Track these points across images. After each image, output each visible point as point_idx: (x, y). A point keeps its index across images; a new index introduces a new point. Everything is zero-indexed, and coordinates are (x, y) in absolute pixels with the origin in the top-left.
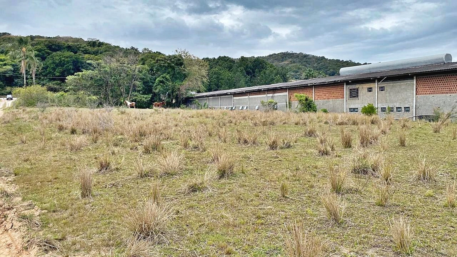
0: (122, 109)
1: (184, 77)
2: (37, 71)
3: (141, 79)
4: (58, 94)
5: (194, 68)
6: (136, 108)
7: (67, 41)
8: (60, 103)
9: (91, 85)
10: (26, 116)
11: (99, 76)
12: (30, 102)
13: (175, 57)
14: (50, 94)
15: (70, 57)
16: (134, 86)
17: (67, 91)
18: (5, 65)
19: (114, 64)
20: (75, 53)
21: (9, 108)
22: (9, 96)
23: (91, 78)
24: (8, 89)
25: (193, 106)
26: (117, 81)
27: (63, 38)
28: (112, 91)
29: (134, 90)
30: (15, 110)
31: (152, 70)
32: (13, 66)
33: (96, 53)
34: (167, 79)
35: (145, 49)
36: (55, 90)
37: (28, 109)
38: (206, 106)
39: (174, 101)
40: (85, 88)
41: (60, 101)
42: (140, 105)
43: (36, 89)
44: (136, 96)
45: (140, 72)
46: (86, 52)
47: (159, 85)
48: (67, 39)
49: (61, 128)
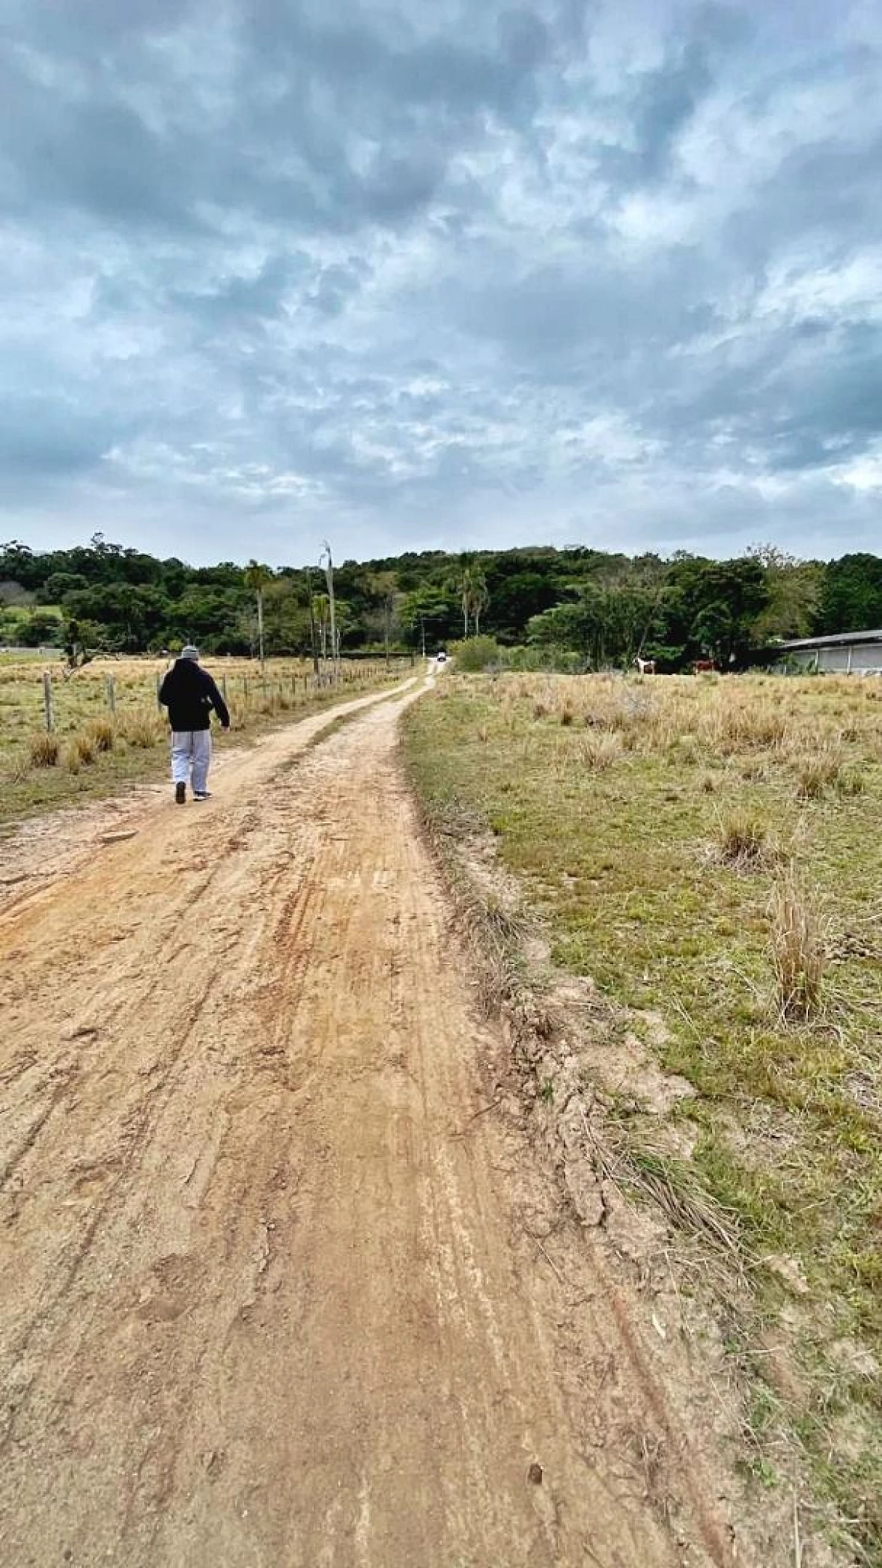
0: (633, 675)
1: (761, 604)
2: (482, 611)
3: (665, 614)
4: (515, 649)
5: (788, 584)
6: (656, 673)
7: (530, 555)
8: (516, 666)
9: (573, 630)
10: (471, 687)
11: (586, 613)
12: (473, 663)
13: (744, 562)
14: (501, 650)
15: (535, 583)
16: (652, 630)
17: (530, 644)
18: (438, 603)
19: (616, 590)
20: (544, 574)
21: (443, 674)
22: (441, 655)
23: (572, 618)
24: (441, 643)
25: (778, 668)
26: (618, 621)
27: (522, 550)
28: (607, 641)
29: (651, 639)
30: (452, 677)
31: (689, 594)
32: (448, 604)
33: (579, 572)
34: (722, 613)
35: (678, 553)
36: (508, 644)
37: (471, 676)
38: (813, 669)
39: (732, 659)
40: (560, 637)
41: (517, 661)
42: (664, 667)
43: (482, 642)
44: (653, 649)
45: (665, 600)
46: (562, 571)
47: (703, 624)
48: (531, 551)
49: (540, 712)
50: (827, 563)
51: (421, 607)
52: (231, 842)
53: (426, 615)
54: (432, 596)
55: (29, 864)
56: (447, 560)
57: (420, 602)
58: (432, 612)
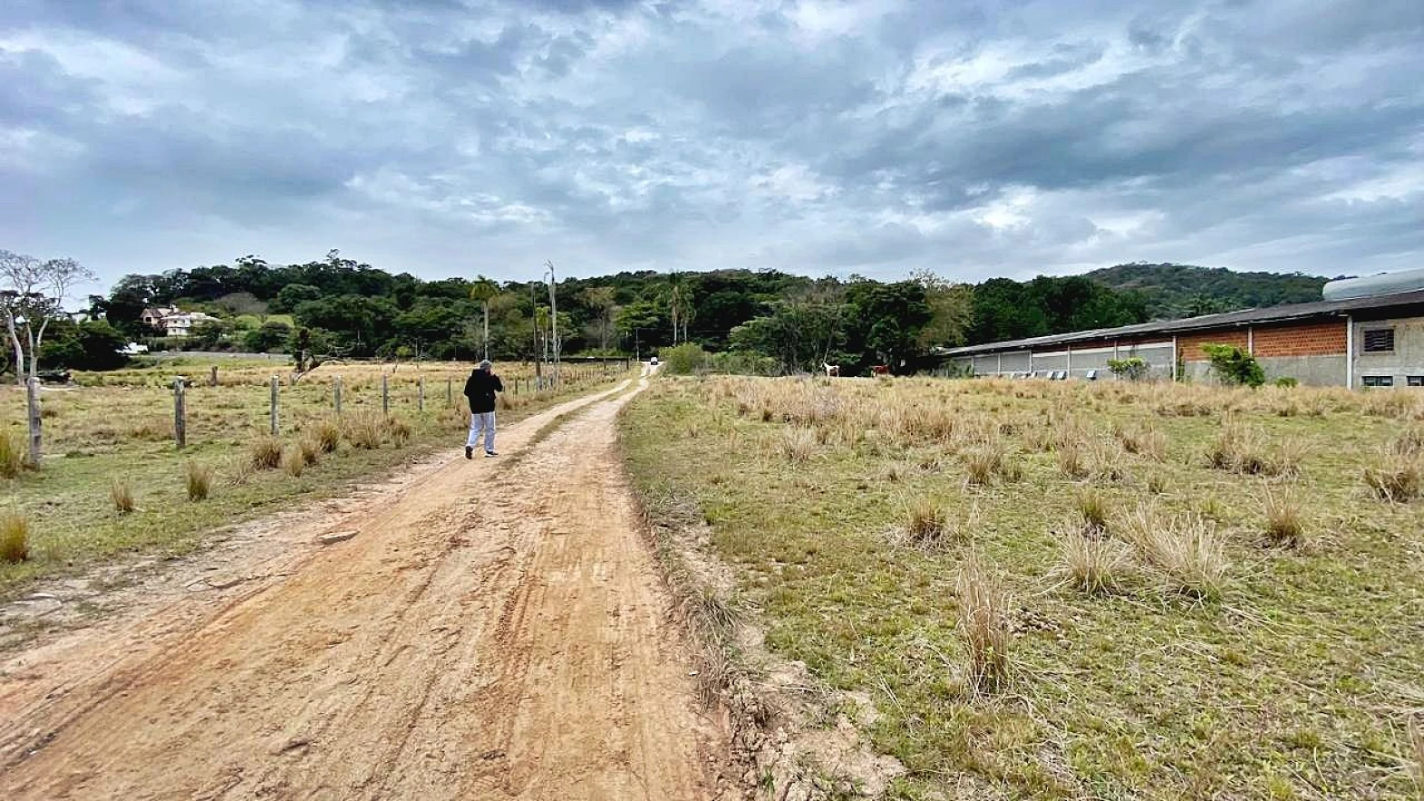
0: (821, 378)
1: (923, 319)
2: (690, 321)
3: (845, 326)
4: (719, 355)
5: (945, 303)
6: (840, 376)
7: (730, 275)
8: (721, 369)
9: (767, 339)
10: (681, 388)
11: (779, 325)
12: (682, 367)
13: (907, 284)
14: (707, 355)
15: (734, 298)
16: (834, 339)
17: (732, 350)
18: (650, 315)
19: (803, 306)
20: (742, 291)
21: (655, 377)
22: (654, 359)
23: (767, 329)
24: (653, 349)
25: (941, 372)
26: (806, 332)
27: (723, 272)
28: (798, 349)
29: (834, 347)
30: (663, 379)
31: (865, 310)
32: (660, 316)
33: (771, 290)
34: (893, 326)
35: (853, 276)
36: (713, 350)
37: (681, 378)
38: (970, 373)
39: (903, 364)
40: (756, 344)
41: (721, 365)
42: (847, 371)
43: (689, 348)
44: (836, 355)
45: (845, 315)
46: (757, 289)
47: (877, 335)
48: (731, 273)
49: (743, 410)
50: (975, 284)
51: (636, 318)
52: (452, 540)
53: (640, 325)
54: (645, 309)
55: (246, 568)
56: (659, 278)
57: (634, 314)
58: (645, 323)
